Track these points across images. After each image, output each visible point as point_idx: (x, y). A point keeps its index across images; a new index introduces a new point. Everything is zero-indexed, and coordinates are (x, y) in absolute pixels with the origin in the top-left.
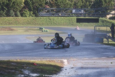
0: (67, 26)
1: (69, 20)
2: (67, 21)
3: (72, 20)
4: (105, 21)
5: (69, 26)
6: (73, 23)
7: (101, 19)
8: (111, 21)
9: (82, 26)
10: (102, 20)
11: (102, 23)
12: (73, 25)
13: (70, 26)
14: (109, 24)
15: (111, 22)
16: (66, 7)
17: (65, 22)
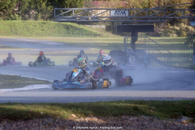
0: (7, 35)
1: (11, 26)
2: (6, 27)
3: (15, 25)
4: (72, 26)
5: (9, 35)
6: (17, 30)
7: (64, 24)
8: (81, 26)
9: (32, 36)
10: (66, 25)
11: (66, 31)
12: (16, 34)
13: (12, 36)
14: (78, 31)
15: (82, 29)
16: (3, 3)
17: (4, 29)
